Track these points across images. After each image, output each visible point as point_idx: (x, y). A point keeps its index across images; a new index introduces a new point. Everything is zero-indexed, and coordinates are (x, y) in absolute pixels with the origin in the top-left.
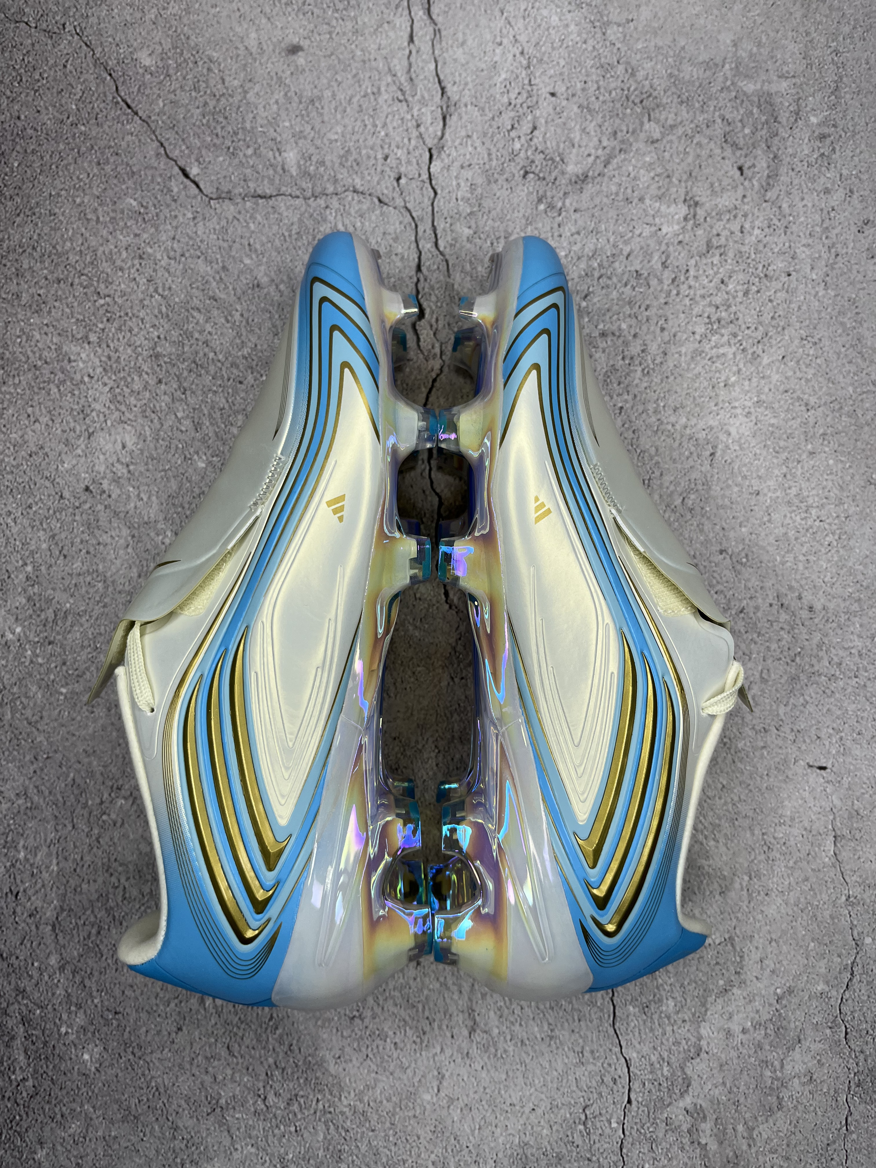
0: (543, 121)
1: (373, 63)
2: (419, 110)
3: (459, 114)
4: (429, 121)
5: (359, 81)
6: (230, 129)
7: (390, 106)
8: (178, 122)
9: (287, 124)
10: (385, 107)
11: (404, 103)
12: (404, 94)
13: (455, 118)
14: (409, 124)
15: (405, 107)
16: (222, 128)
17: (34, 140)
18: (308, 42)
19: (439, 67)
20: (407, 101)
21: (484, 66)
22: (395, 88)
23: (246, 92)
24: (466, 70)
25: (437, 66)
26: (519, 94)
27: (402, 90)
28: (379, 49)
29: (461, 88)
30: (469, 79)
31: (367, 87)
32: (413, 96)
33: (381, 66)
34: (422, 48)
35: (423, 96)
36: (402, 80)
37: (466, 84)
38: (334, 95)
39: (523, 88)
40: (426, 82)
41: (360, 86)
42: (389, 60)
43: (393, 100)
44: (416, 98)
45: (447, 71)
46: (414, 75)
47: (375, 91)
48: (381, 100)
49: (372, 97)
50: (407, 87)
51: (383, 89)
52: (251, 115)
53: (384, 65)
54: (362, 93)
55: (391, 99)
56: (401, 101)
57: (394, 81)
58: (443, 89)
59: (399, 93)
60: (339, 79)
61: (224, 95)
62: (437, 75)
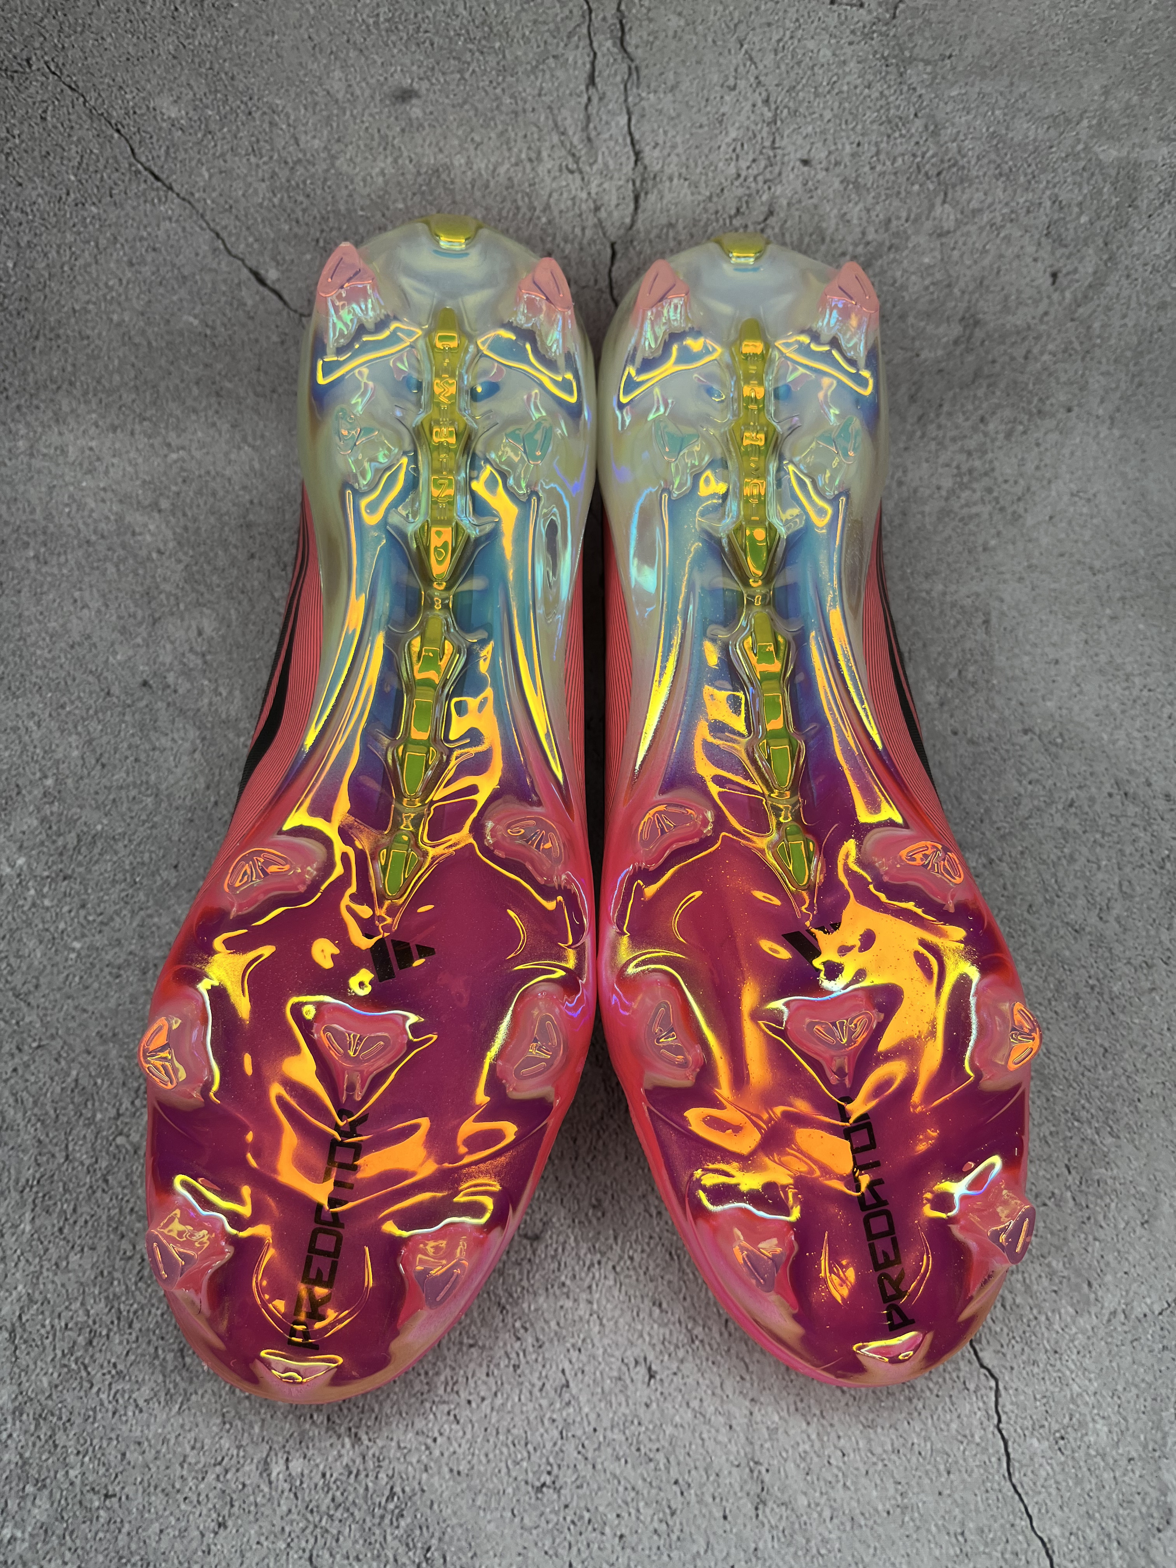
0: (785, 202)
1: (530, 115)
2: (600, 185)
3: (660, 192)
4: (614, 202)
5: (508, 142)
6: (315, 212)
7: (555, 178)
8: (236, 201)
9: (402, 207)
10: (548, 180)
11: (577, 175)
12: (576, 159)
13: (652, 197)
14: (584, 207)
15: (578, 182)
16: (304, 211)
17: (25, 228)
18: (425, 85)
19: (633, 122)
20: (581, 172)
21: (704, 120)
22: (564, 152)
23: (334, 158)
24: (675, 126)
25: (629, 120)
26: (754, 161)
27: (573, 155)
28: (540, 95)
29: (666, 152)
30: (679, 139)
31: (520, 151)
32: (591, 165)
33: (542, 119)
34: (609, 94)
35: (606, 165)
36: (576, 141)
37: (674, 147)
38: (469, 163)
39: (761, 153)
40: (612, 143)
41: (510, 149)
42: (556, 111)
43: (561, 170)
44: (595, 167)
45: (646, 127)
46: (593, 134)
47: (533, 155)
48: (541, 170)
49: (528, 166)
50: (582, 150)
51: (545, 154)
52: (345, 192)
53: (547, 118)
54: (513, 160)
55: (557, 168)
56: (572, 172)
57: (562, 142)
58: (637, 154)
59: (570, 159)
60: (477, 138)
61: (299, 161)
62: (630, 133)
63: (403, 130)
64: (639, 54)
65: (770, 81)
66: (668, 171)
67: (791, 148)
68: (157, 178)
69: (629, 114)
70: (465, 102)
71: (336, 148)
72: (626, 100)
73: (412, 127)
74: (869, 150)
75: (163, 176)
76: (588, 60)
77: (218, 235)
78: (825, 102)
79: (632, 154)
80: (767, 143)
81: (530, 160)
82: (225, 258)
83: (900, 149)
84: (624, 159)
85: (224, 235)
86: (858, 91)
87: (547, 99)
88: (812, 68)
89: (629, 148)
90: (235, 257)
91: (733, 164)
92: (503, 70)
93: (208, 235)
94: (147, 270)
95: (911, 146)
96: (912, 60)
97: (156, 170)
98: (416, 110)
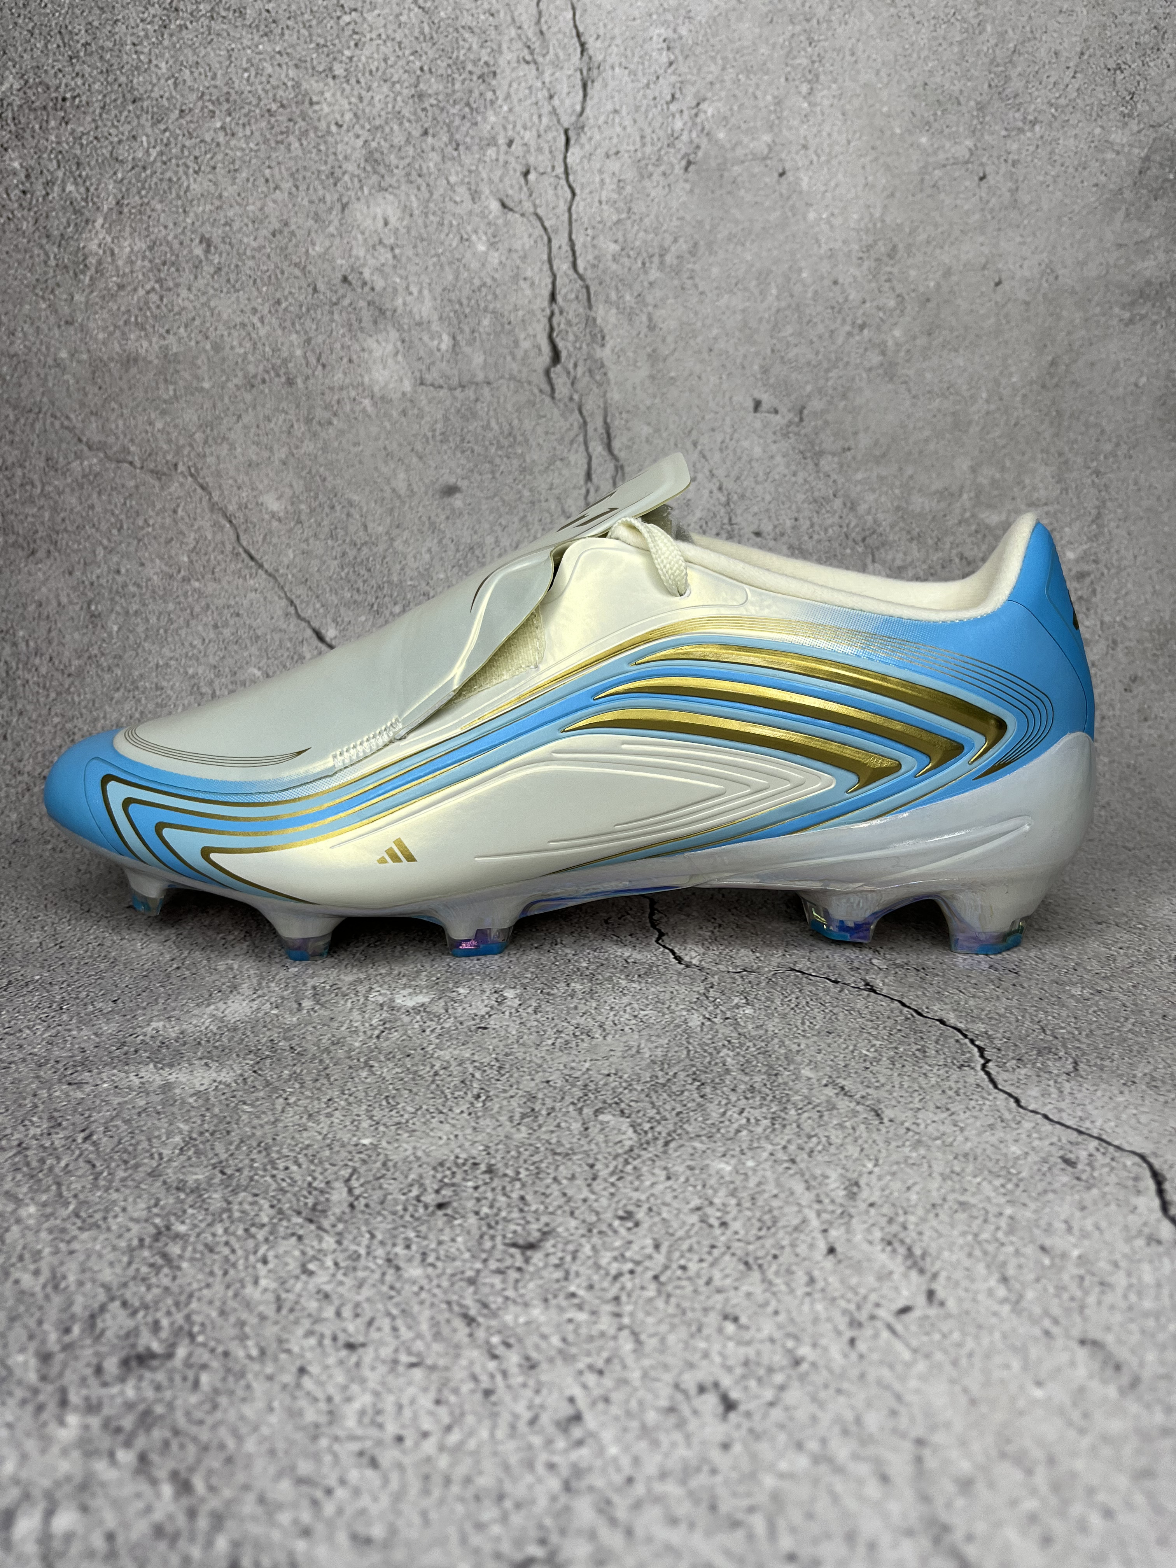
1: (544, 504)
5: (527, 525)
6: (373, 582)
8: (312, 575)
9: (442, 576)
16: (365, 582)
17: (137, 599)
18: (466, 482)
23: (392, 540)
26: (717, 534)
28: (551, 489)
33: (553, 507)
34: (601, 486)
38: (497, 542)
39: (722, 528)
42: (563, 501)
52: (398, 567)
53: (557, 506)
60: (504, 523)
61: (366, 543)
63: (448, 518)
64: (622, 455)
65: (720, 473)
67: (744, 524)
68: (252, 558)
70: (495, 495)
71: (395, 532)
73: (454, 515)
74: (805, 524)
75: (258, 557)
76: (585, 461)
77: (292, 603)
78: (764, 488)
80: (726, 521)
82: (294, 621)
83: (829, 522)
85: (297, 602)
86: (787, 478)
87: (556, 492)
88: (750, 462)
90: (303, 619)
92: (523, 470)
93: (284, 602)
94: (227, 632)
95: (836, 519)
96: (821, 453)
97: (253, 552)
98: (457, 501)
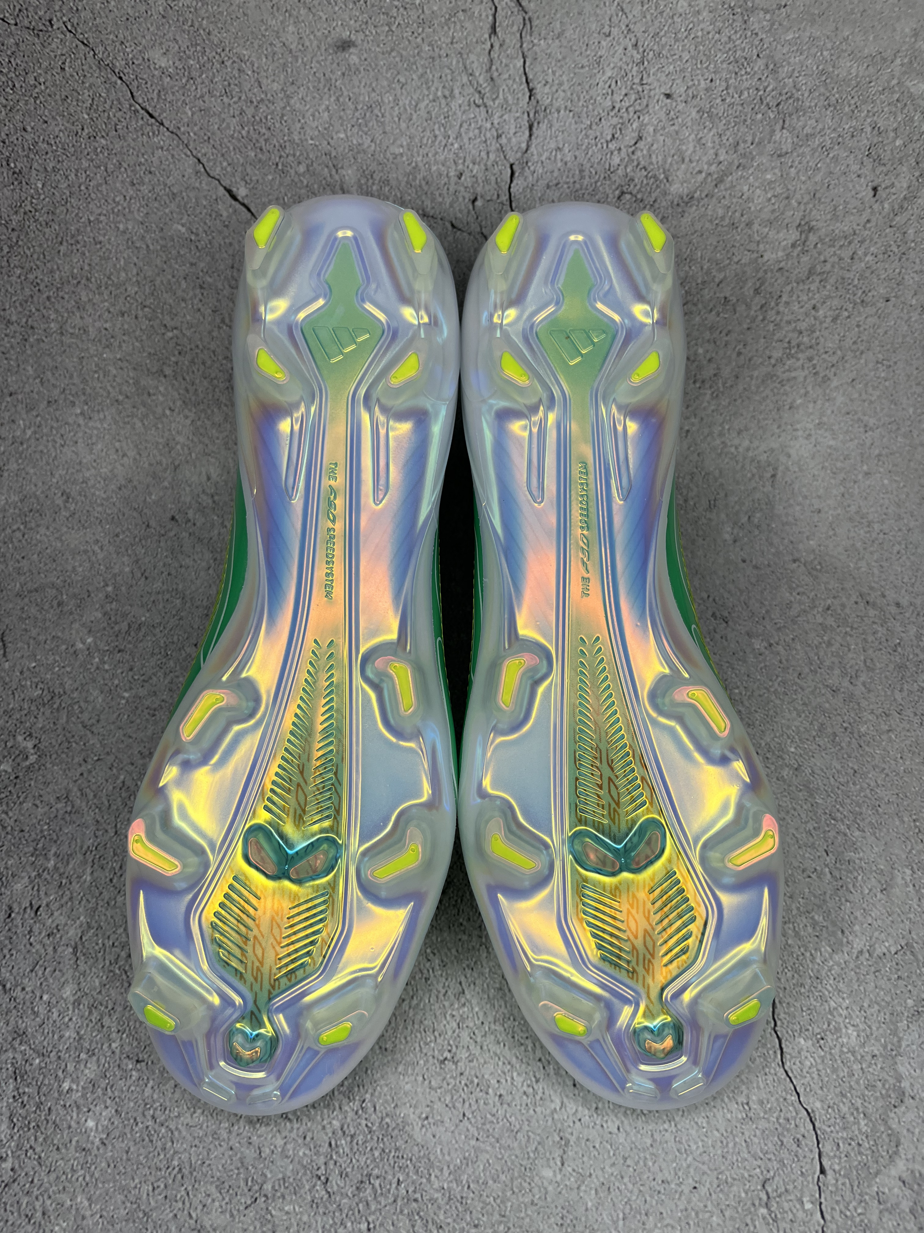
0: (651, 129)
1: (444, 60)
2: (501, 117)
3: (549, 121)
4: (512, 128)
5: (427, 82)
6: (275, 141)
7: (465, 112)
8: (213, 133)
9: (341, 134)
10: (459, 113)
11: (482, 108)
12: (482, 96)
13: (543, 126)
14: (488, 135)
15: (484, 114)
16: (266, 141)
18: (361, 36)
19: (527, 64)
20: (486, 106)
21: (585, 62)
22: (472, 90)
23: (289, 97)
24: (562, 66)
25: (525, 62)
26: (626, 95)
27: (480, 92)
28: (452, 43)
29: (554, 89)
30: (565, 78)
31: (437, 89)
32: (494, 100)
33: (454, 63)
34: (507, 41)
35: (506, 100)
36: (481, 80)
37: (561, 84)
38: (396, 100)
39: (632, 88)
40: (511, 82)
41: (428, 88)
42: (465, 56)
43: (469, 105)
44: (497, 102)
45: (538, 68)
46: (495, 74)
47: (447, 93)
48: (454, 105)
49: (443, 101)
50: (486, 88)
51: (456, 92)
52: (298, 125)
53: (458, 62)
54: (431, 97)
55: (466, 103)
56: (478, 106)
57: (470, 82)
58: (531, 91)
59: (477, 96)
60: (403, 80)
61: (262, 100)
62: (525, 74)
63: (343, 74)
64: (531, 7)
65: (638, 28)
66: (556, 104)
67: (656, 84)
68: (151, 115)
69: (524, 57)
70: (392, 50)
71: (290, 89)
72: (521, 46)
73: (350, 71)
74: (720, 85)
75: (156, 114)
76: (490, 13)
77: (199, 161)
78: (683, 46)
79: (526, 90)
80: (637, 81)
81: (445, 97)
82: (205, 179)
83: (746, 84)
84: (520, 95)
85: (204, 160)
86: (710, 36)
87: (458, 46)
88: (673, 17)
89: (525, 85)
90: (214, 178)
91: (609, 97)
92: (422, 23)
93: (192, 160)
94: (145, 189)
95: (755, 82)
96: (754, 9)
97: (150, 109)
98: (353, 57)
